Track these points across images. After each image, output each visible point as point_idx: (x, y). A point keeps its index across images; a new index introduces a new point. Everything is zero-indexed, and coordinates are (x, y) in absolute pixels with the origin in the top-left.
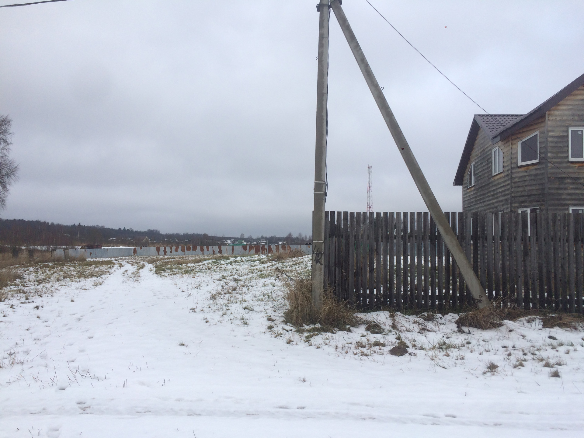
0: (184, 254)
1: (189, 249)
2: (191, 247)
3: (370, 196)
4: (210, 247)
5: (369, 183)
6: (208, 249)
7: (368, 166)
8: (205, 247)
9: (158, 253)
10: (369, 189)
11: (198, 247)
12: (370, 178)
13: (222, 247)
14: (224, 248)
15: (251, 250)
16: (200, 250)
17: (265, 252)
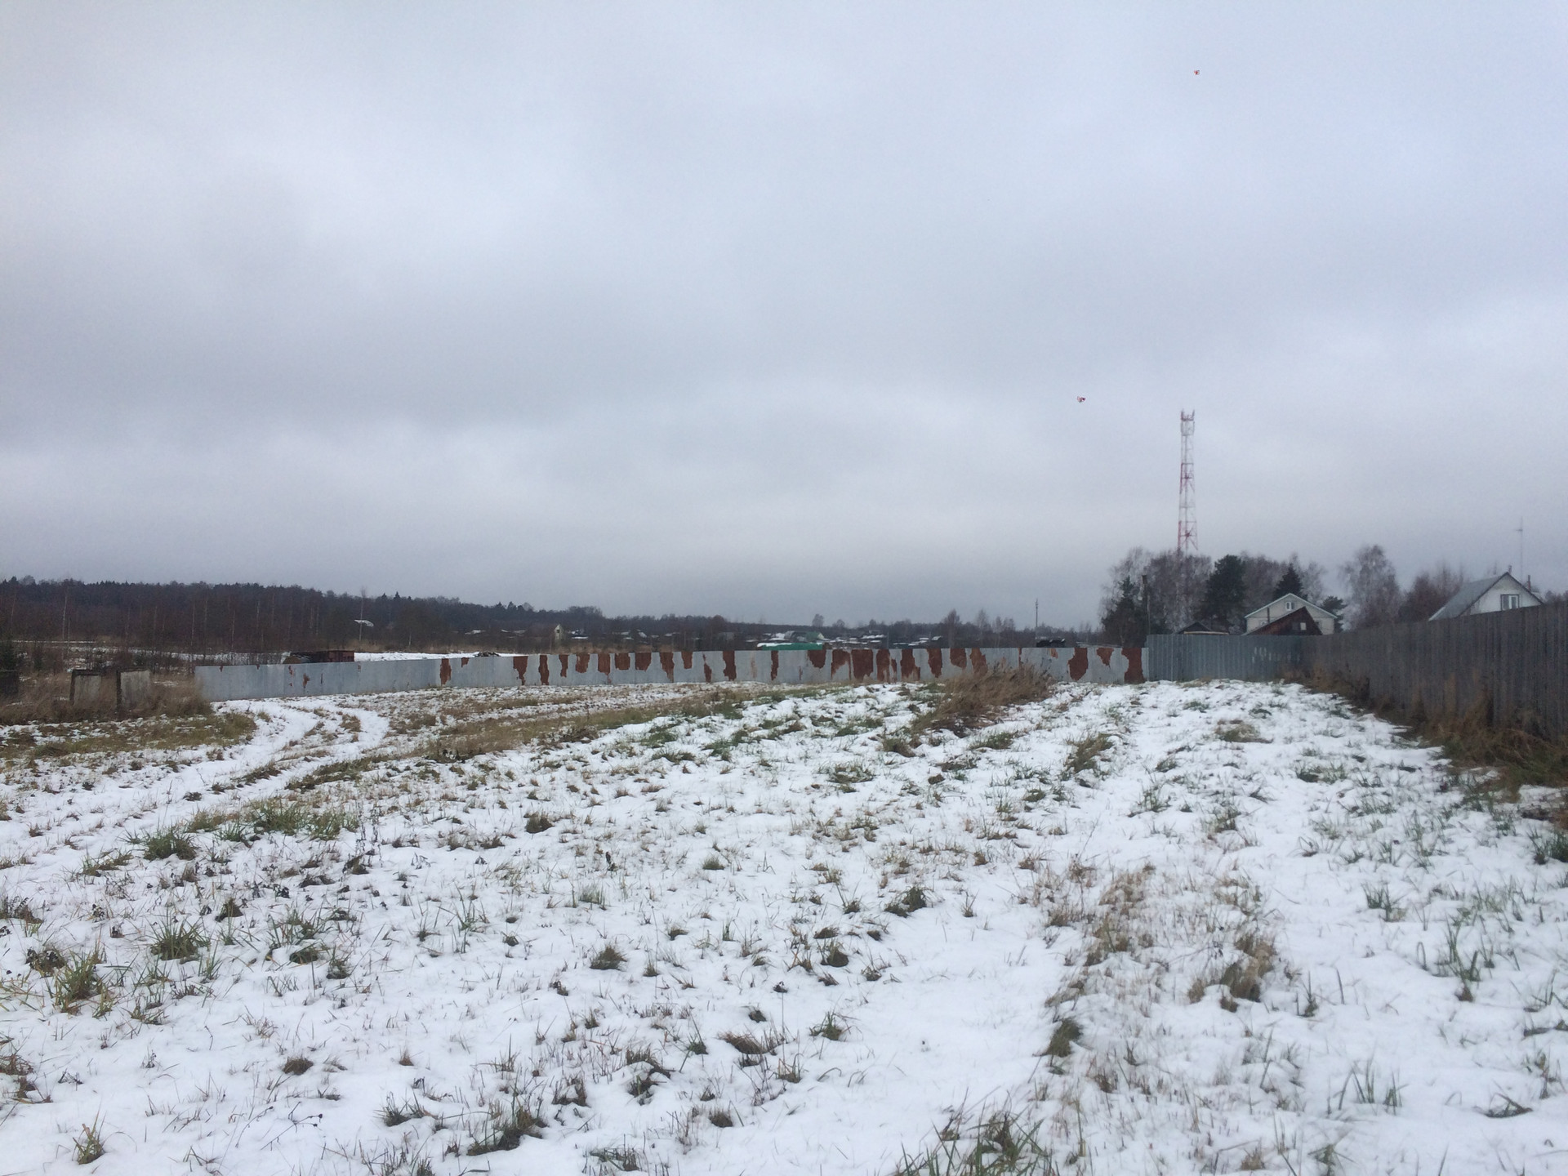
0: (607, 681)
1: (622, 663)
2: (632, 656)
3: (1188, 501)
4: (697, 656)
5: (1186, 464)
6: (688, 665)
7: (1182, 416)
8: (678, 657)
9: (521, 679)
11: (656, 657)
12: (1186, 450)
13: (737, 654)
14: (742, 658)
15: (842, 663)
16: (660, 666)
17: (888, 674)
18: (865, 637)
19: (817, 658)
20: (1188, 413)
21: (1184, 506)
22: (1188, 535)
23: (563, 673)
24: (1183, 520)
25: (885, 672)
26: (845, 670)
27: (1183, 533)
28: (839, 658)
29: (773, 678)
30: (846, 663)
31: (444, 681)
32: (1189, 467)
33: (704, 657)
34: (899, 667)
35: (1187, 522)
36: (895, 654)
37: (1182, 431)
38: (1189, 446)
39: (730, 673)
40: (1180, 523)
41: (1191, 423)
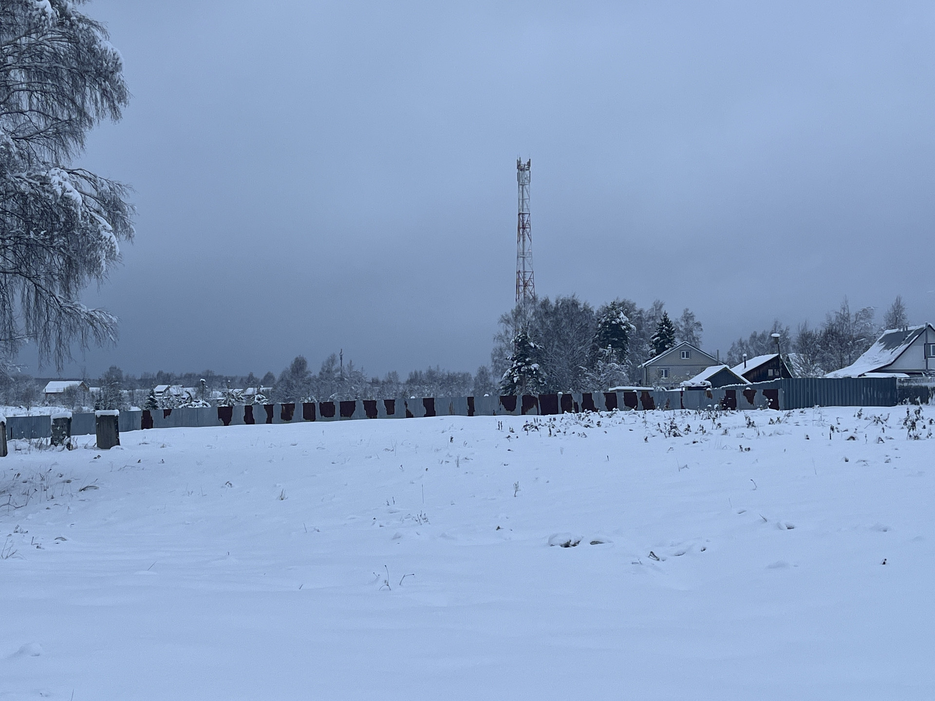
3: (526, 251)
5: (523, 214)
6: (391, 411)
7: (519, 166)
8: (382, 406)
10: (521, 230)
12: (523, 200)
13: (437, 402)
14: (442, 405)
20: (524, 162)
21: (522, 255)
22: (525, 285)
24: (521, 270)
27: (521, 283)
32: (526, 216)
33: (406, 405)
35: (524, 272)
37: (519, 180)
38: (526, 196)
40: (519, 272)
41: (528, 172)
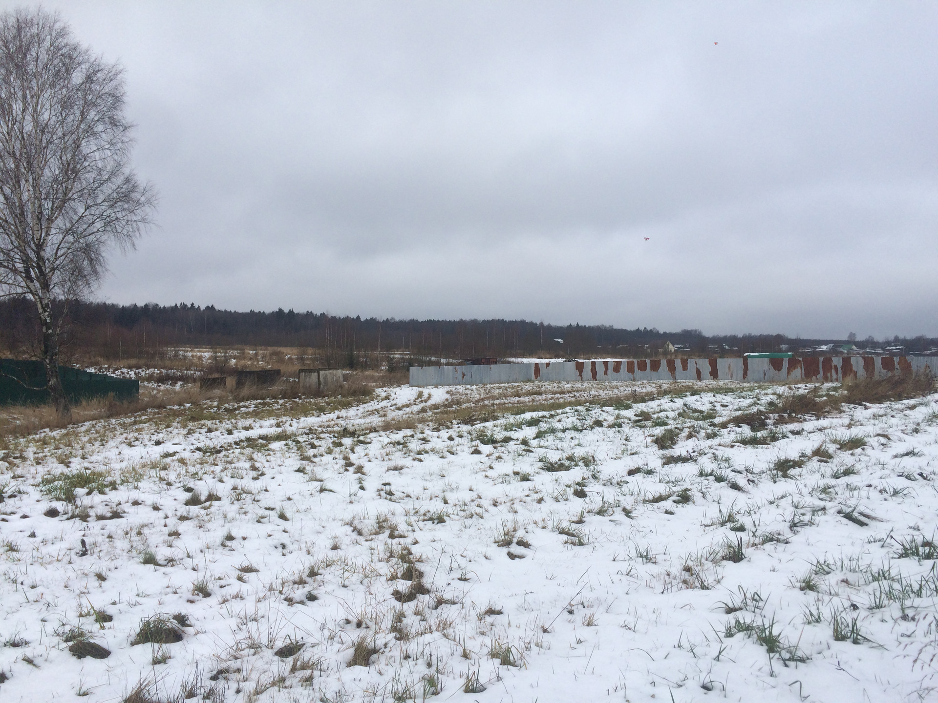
0: (632, 378)
1: (642, 367)
2: (648, 361)
4: (691, 363)
6: (685, 368)
8: (678, 363)
9: (581, 375)
11: (664, 363)
13: (719, 361)
14: (723, 364)
15: (794, 368)
16: (666, 369)
17: (831, 376)
18: (888, 348)
19: (776, 364)
23: (606, 373)
25: (829, 375)
26: (798, 372)
28: (793, 364)
29: (744, 378)
30: (799, 368)
31: (536, 377)
33: (696, 363)
34: (840, 371)
36: (837, 361)
39: (714, 374)
